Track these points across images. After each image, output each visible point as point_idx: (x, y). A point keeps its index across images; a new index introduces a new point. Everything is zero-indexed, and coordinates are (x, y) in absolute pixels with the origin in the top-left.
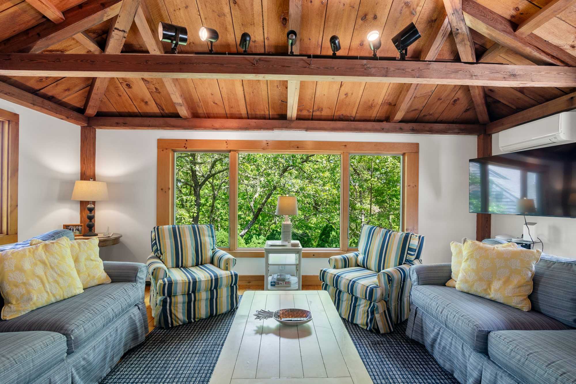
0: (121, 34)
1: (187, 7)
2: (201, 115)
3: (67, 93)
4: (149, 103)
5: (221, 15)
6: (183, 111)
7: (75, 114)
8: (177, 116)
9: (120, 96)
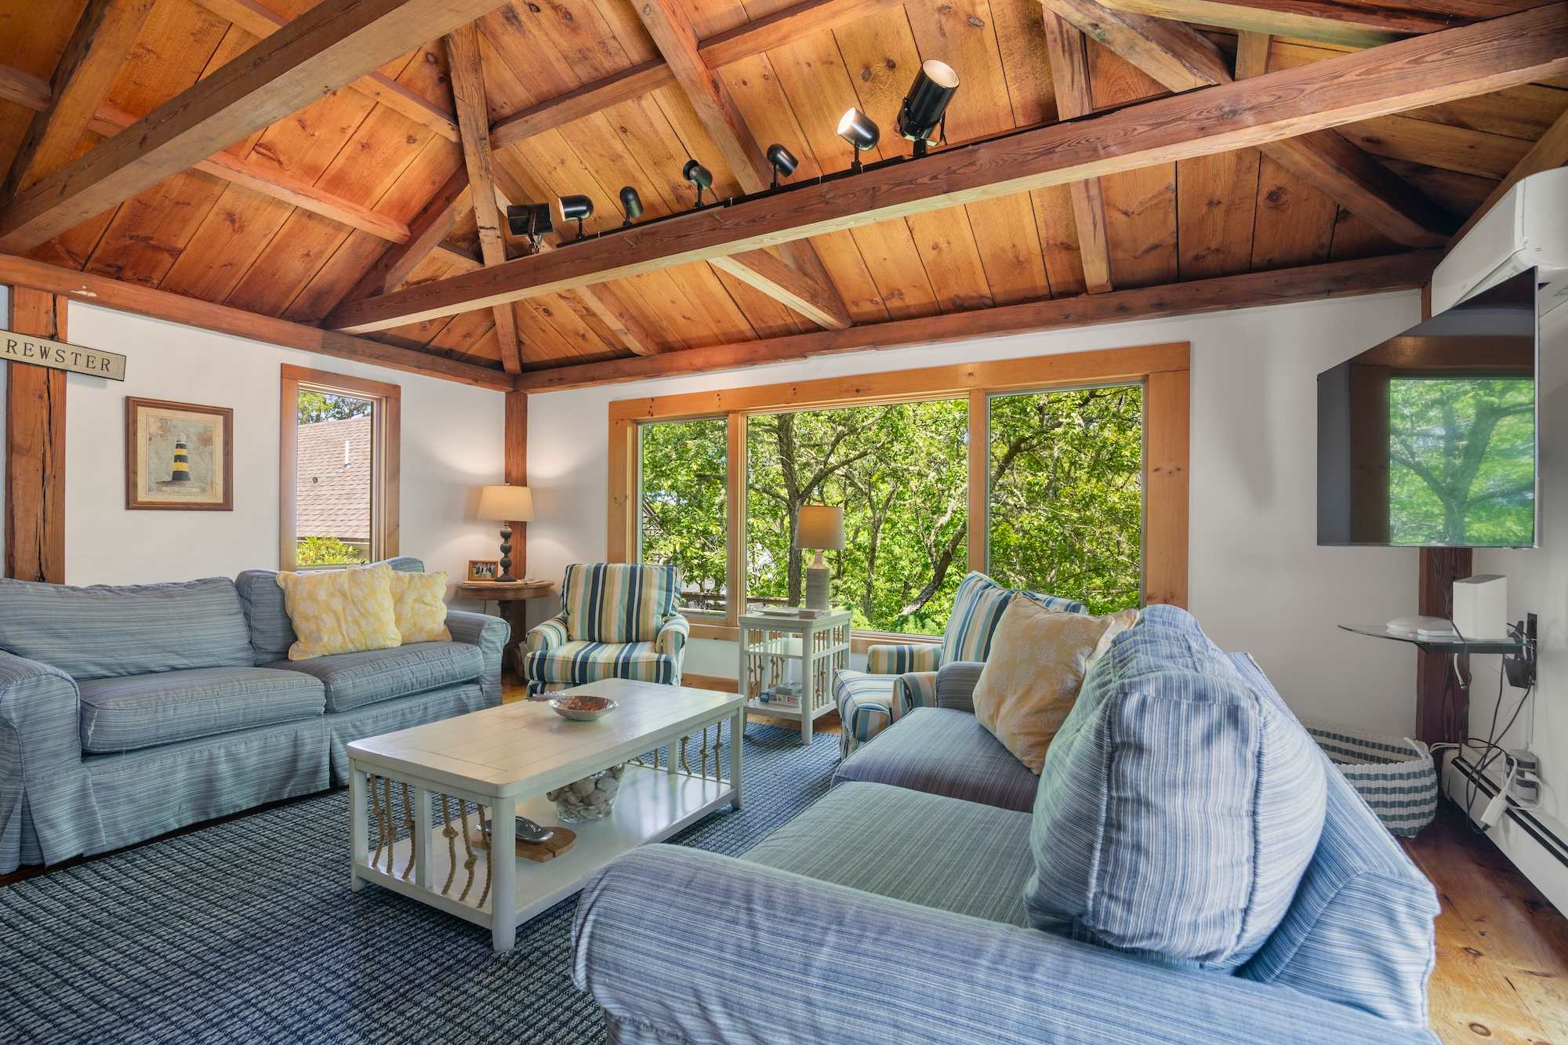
0: (491, 232)
1: (563, 162)
2: (677, 345)
3: (469, 341)
4: (587, 336)
5: (616, 158)
6: (636, 346)
7: (490, 372)
8: (629, 354)
9: (544, 331)
